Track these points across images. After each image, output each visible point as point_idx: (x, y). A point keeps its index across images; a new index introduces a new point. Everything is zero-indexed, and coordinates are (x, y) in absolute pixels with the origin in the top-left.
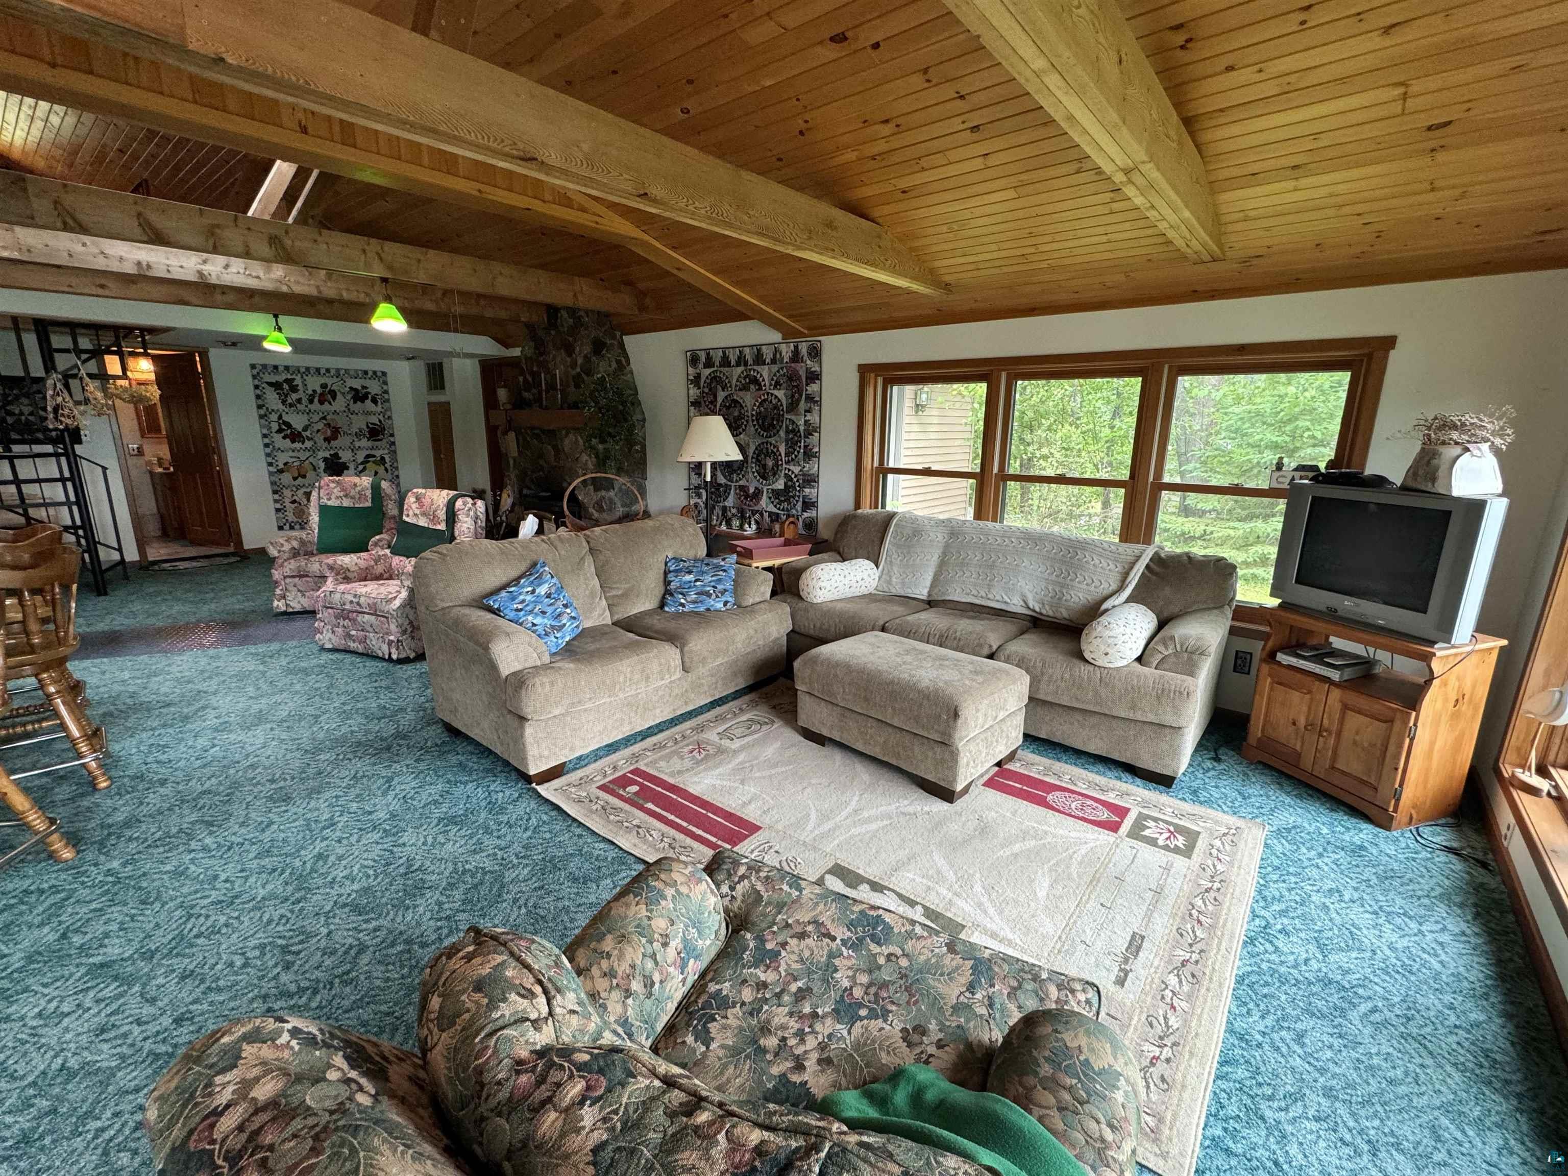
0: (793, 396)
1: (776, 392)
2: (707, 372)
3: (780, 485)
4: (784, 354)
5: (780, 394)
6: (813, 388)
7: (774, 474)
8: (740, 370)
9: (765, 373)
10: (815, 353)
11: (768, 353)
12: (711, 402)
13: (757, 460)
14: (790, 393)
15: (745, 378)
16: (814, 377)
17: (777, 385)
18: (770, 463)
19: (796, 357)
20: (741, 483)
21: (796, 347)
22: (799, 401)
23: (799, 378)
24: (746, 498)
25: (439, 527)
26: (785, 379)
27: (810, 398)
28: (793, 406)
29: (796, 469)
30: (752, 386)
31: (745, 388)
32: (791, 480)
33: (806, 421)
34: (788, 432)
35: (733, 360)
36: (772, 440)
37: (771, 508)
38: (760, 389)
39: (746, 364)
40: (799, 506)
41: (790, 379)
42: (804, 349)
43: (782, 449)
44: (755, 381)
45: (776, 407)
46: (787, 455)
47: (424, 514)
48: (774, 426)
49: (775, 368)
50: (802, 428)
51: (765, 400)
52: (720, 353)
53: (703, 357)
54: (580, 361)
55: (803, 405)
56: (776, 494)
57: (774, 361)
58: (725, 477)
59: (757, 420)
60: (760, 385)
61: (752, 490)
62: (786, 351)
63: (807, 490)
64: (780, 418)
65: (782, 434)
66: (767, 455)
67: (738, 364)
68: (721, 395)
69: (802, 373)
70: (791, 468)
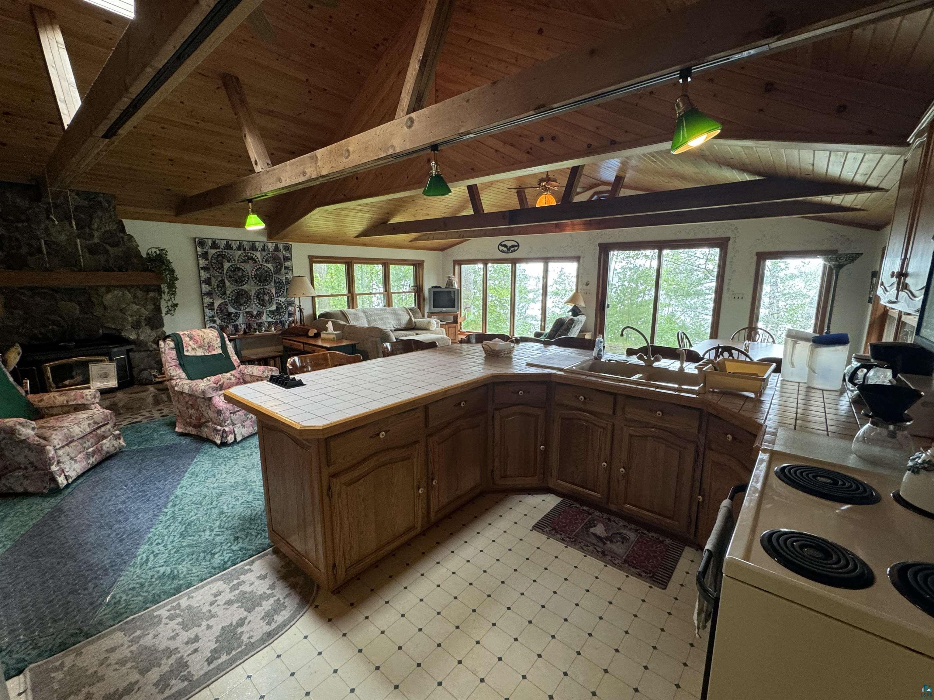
0: (277, 267)
1: (266, 264)
2: (213, 251)
3: (274, 308)
4: (269, 247)
5: (269, 265)
6: (288, 264)
7: (270, 303)
8: (240, 252)
9: (258, 255)
10: (288, 249)
11: (259, 246)
12: (219, 268)
13: (257, 297)
14: (274, 265)
15: (244, 257)
16: (289, 259)
17: (267, 261)
18: (267, 298)
19: (276, 249)
20: (247, 310)
21: (277, 245)
22: (281, 269)
23: (280, 259)
24: (251, 317)
25: (214, 353)
26: (272, 259)
27: (286, 268)
28: (278, 271)
29: (283, 300)
30: (250, 261)
31: (244, 261)
32: (280, 304)
33: (286, 278)
34: (275, 283)
35: (235, 247)
36: (267, 287)
37: (270, 320)
38: (256, 262)
39: (244, 249)
40: (286, 316)
41: (274, 259)
42: (281, 246)
43: (273, 291)
44: (252, 258)
45: (267, 271)
46: (276, 293)
47: (200, 347)
48: (267, 281)
49: (264, 253)
50: (284, 281)
51: (260, 268)
52: (225, 242)
53: (210, 243)
54: (96, 234)
55: (283, 271)
56: (272, 312)
57: (263, 250)
58: (235, 309)
59: (256, 278)
60: (255, 260)
61: (255, 313)
62: (271, 246)
63: (290, 308)
64: (271, 276)
65: (273, 284)
66: (265, 294)
67: (239, 248)
68: (227, 265)
69: (281, 256)
70: (280, 299)
